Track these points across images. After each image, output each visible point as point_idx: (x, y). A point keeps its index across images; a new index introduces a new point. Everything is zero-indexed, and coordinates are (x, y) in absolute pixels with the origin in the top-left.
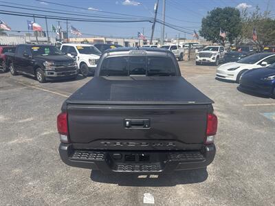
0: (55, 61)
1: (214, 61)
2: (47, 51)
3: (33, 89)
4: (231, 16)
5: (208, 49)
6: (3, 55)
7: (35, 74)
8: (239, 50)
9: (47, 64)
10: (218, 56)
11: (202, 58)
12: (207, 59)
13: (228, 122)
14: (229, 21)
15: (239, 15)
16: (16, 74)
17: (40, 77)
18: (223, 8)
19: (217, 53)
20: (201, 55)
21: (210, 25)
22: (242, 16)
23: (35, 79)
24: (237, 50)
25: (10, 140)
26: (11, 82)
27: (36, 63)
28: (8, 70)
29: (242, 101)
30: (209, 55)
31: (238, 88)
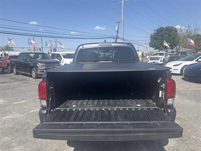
0: (46, 63)
1: (161, 63)
2: (40, 56)
3: (27, 83)
4: (171, 32)
5: (156, 54)
6: (9, 61)
7: (31, 72)
8: (179, 54)
9: (39, 65)
10: (164, 59)
11: (152, 61)
12: (156, 61)
13: (179, 100)
14: (170, 35)
15: (176, 31)
16: (17, 74)
17: (34, 75)
18: (164, 27)
19: (163, 57)
20: (151, 59)
21: (156, 39)
22: (179, 32)
23: (31, 76)
24: (177, 54)
25: (5, 116)
26: (13, 78)
27: (31, 65)
28: (12, 72)
29: (187, 87)
30: (157, 59)
31: (182, 79)
